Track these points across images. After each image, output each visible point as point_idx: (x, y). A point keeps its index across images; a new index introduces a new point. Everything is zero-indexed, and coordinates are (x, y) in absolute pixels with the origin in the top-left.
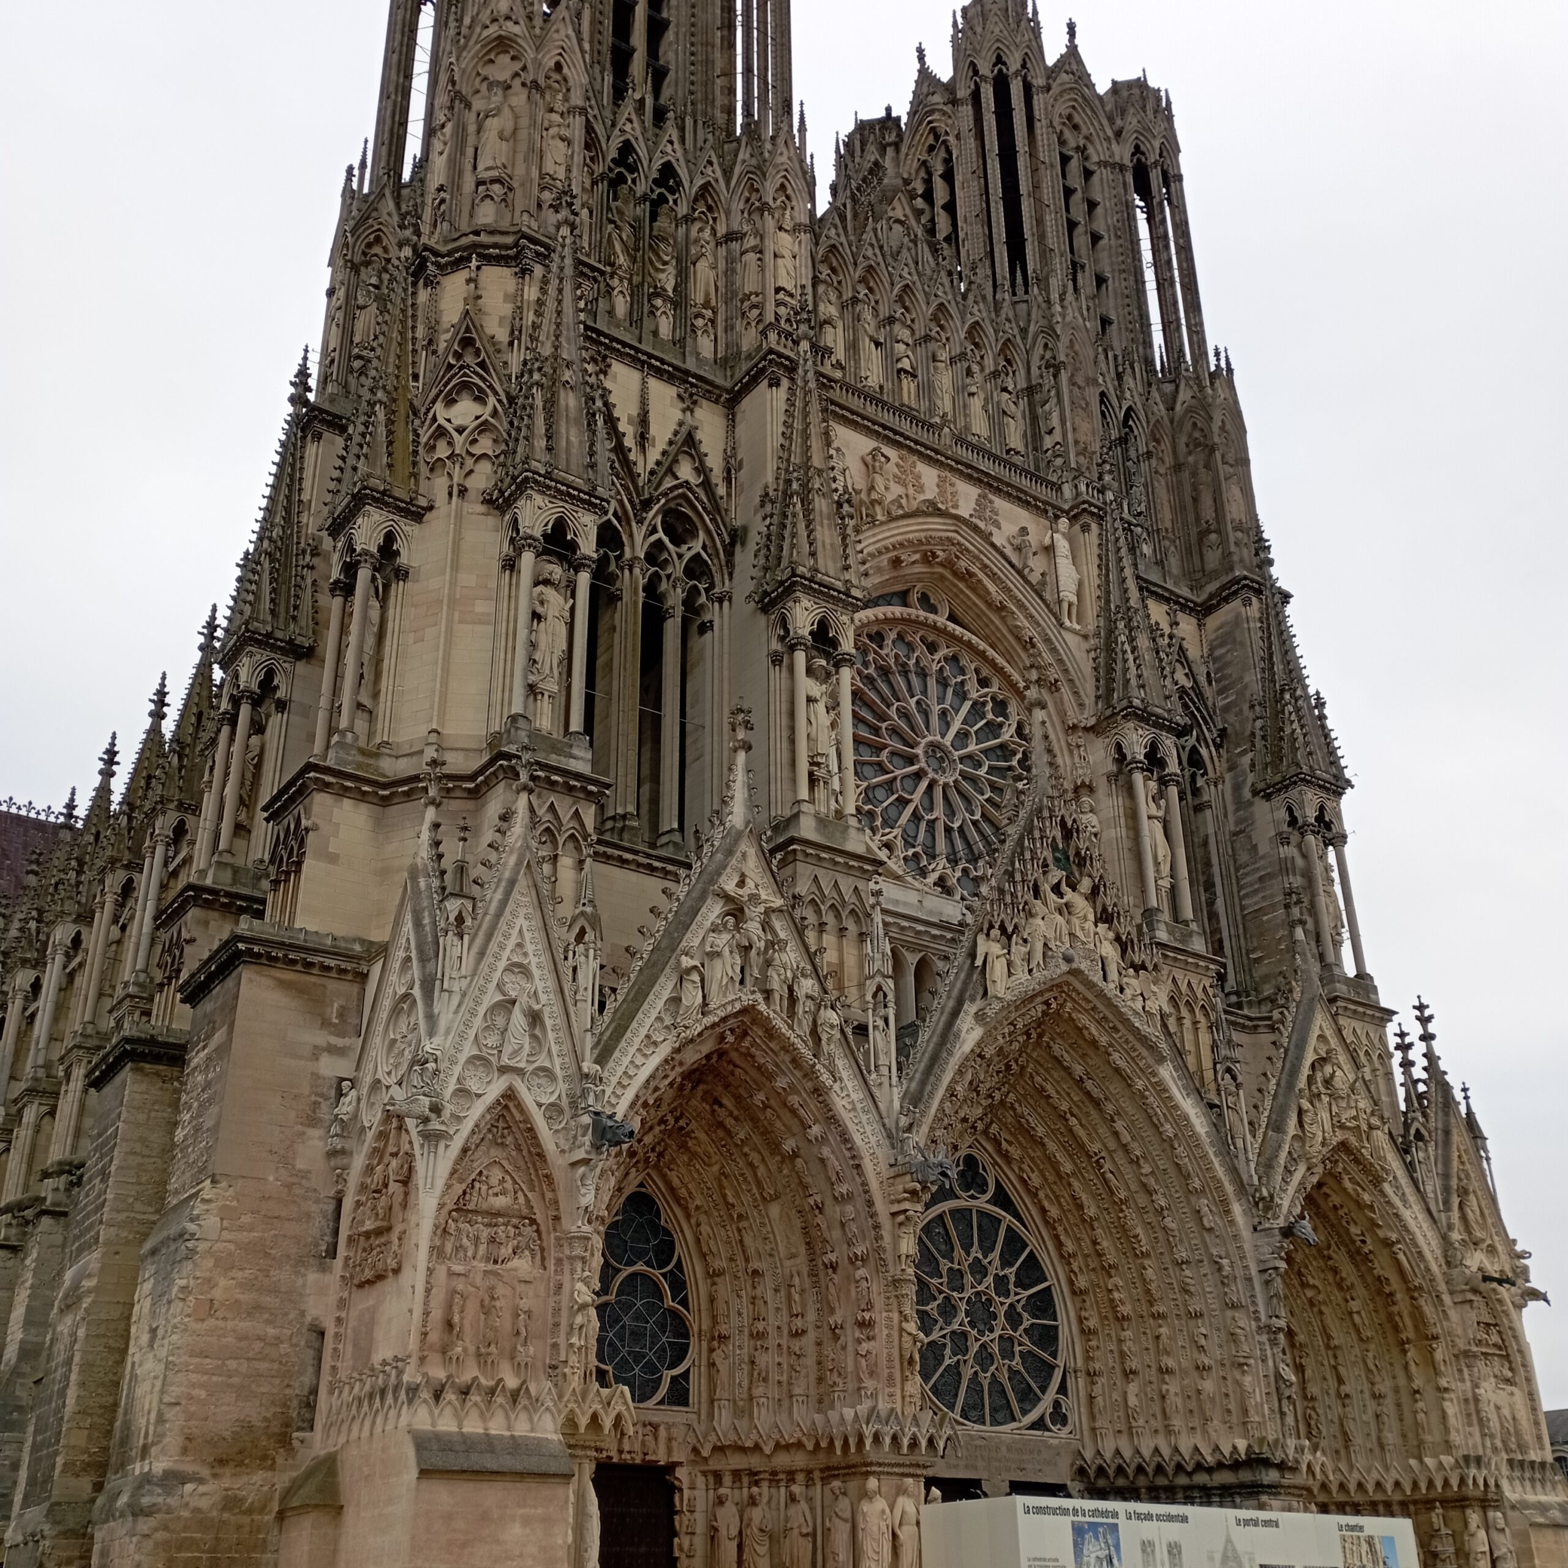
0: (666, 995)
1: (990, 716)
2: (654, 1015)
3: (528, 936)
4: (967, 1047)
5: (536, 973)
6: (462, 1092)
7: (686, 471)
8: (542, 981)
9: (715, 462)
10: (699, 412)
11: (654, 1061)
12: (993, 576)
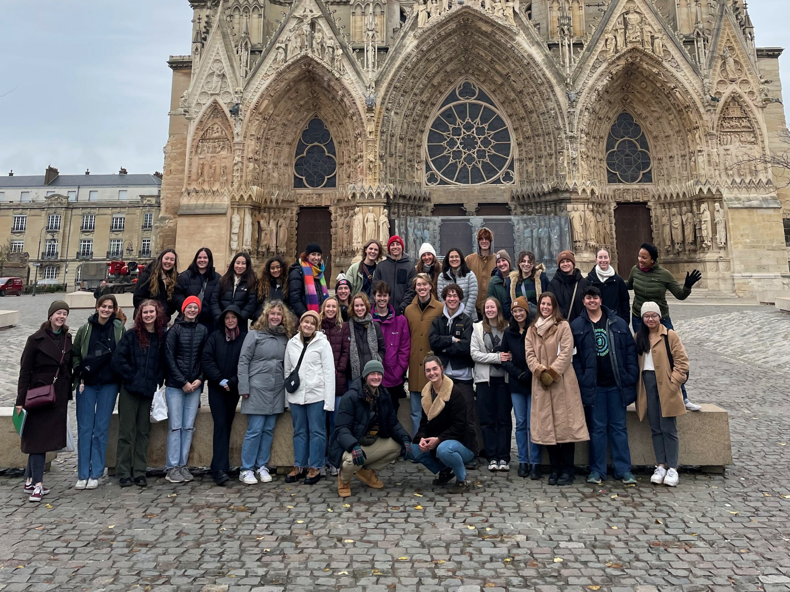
0: (273, 58)
2: (268, 65)
3: (220, 49)
4: (409, 50)
5: (223, 60)
6: (199, 104)
8: (226, 64)
11: (268, 82)
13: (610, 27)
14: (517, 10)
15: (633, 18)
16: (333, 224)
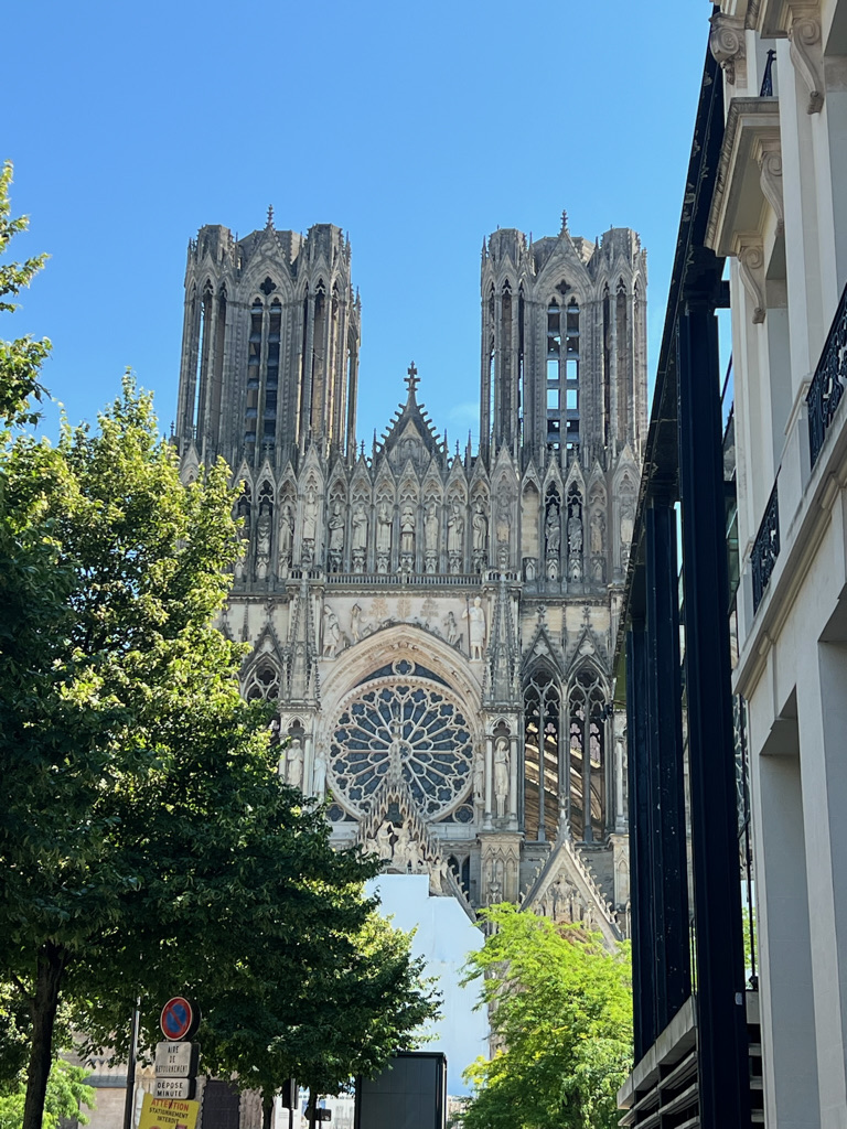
1: (439, 716)
7: (268, 647)
9: (282, 638)
10: (276, 613)
12: (428, 647)
13: (540, 896)
14: (444, 875)
15: (564, 887)
16: (242, 1100)
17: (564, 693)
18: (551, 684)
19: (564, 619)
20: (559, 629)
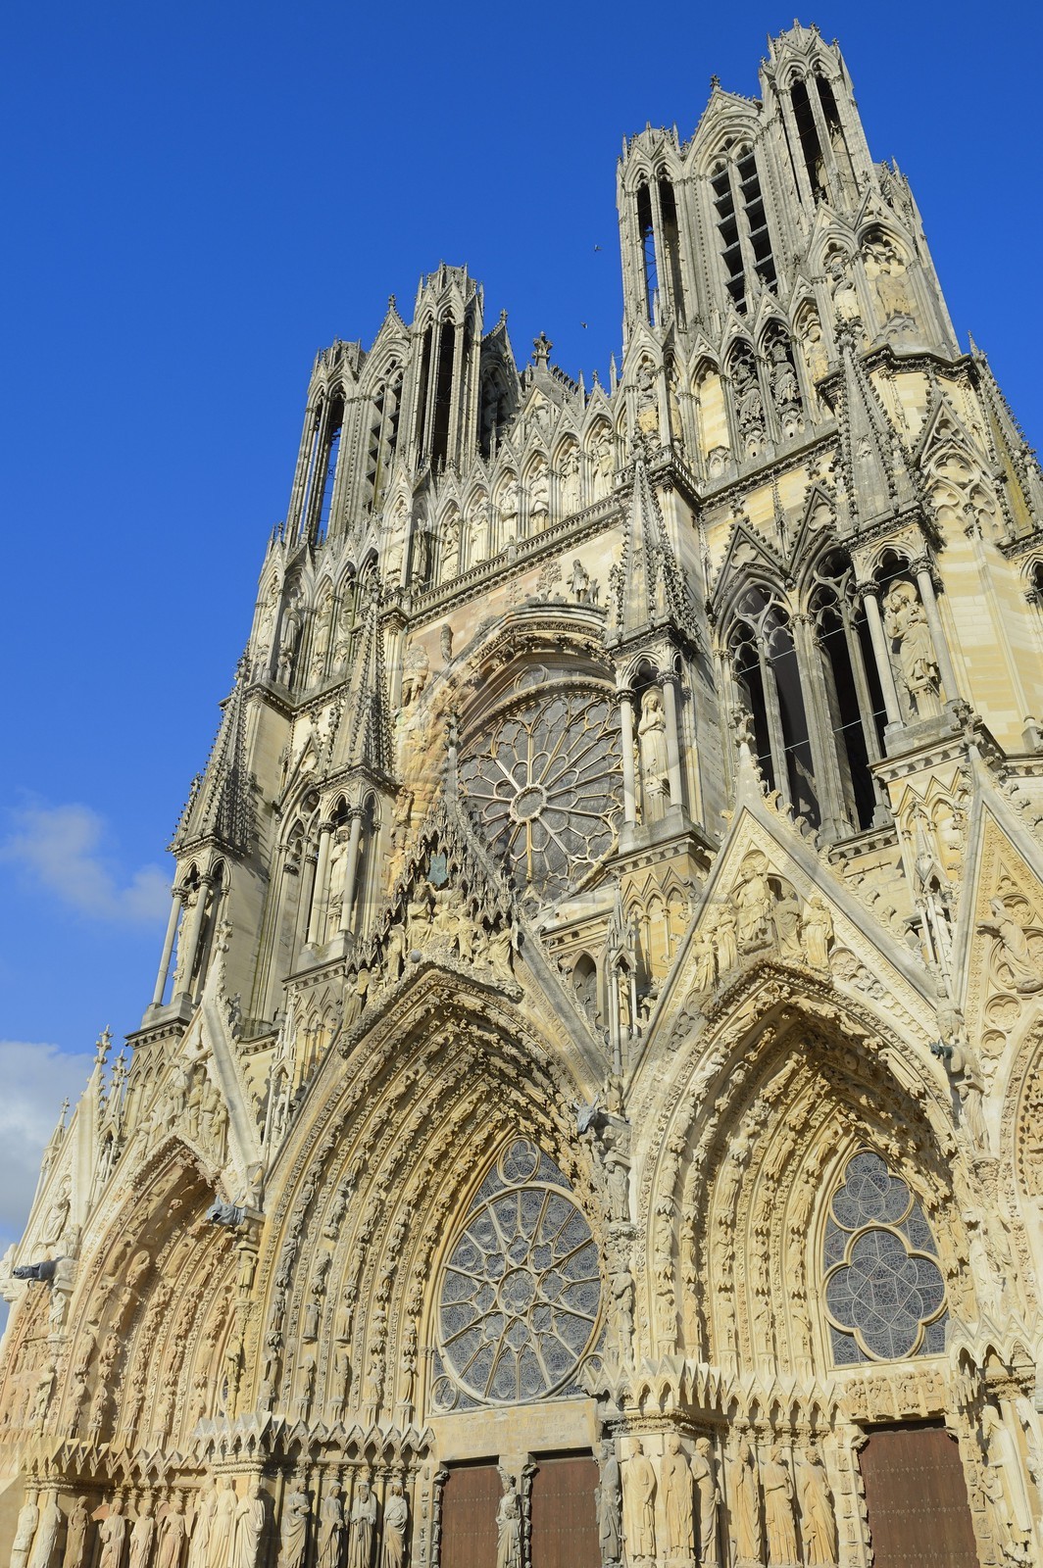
4: (331, 1086)
17: (796, 604)
18: (772, 601)
19: (776, 496)
20: (771, 513)
